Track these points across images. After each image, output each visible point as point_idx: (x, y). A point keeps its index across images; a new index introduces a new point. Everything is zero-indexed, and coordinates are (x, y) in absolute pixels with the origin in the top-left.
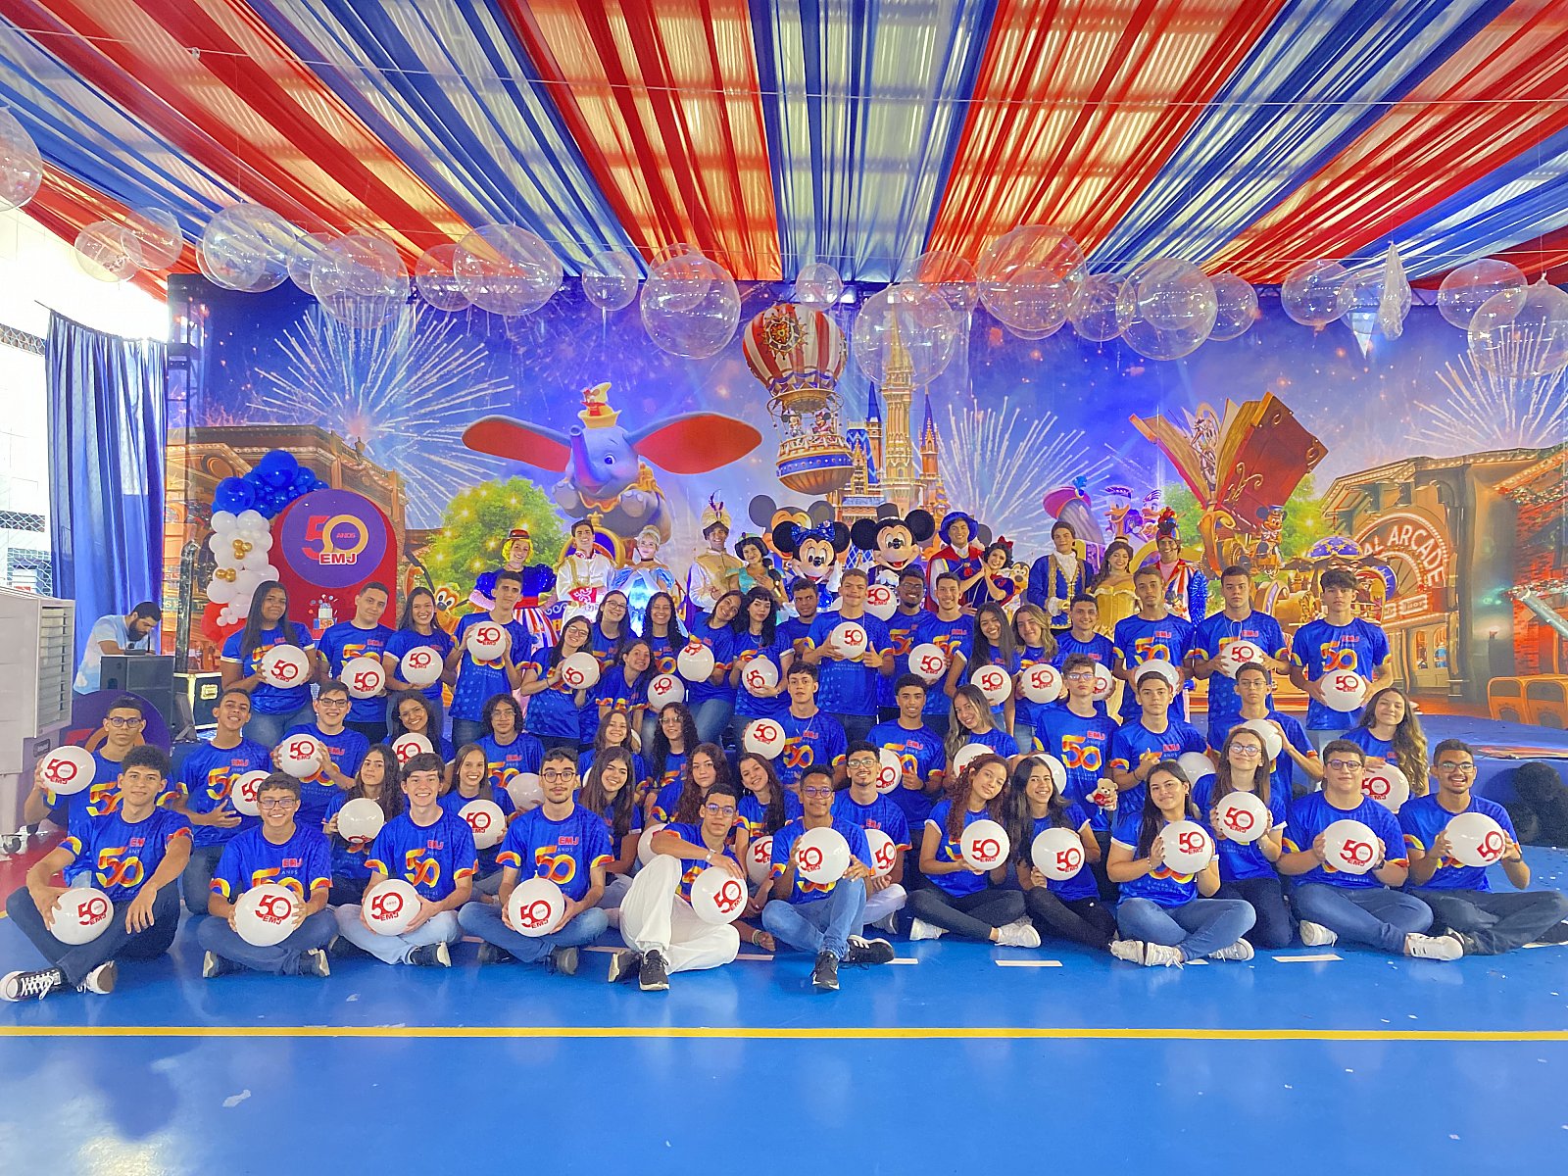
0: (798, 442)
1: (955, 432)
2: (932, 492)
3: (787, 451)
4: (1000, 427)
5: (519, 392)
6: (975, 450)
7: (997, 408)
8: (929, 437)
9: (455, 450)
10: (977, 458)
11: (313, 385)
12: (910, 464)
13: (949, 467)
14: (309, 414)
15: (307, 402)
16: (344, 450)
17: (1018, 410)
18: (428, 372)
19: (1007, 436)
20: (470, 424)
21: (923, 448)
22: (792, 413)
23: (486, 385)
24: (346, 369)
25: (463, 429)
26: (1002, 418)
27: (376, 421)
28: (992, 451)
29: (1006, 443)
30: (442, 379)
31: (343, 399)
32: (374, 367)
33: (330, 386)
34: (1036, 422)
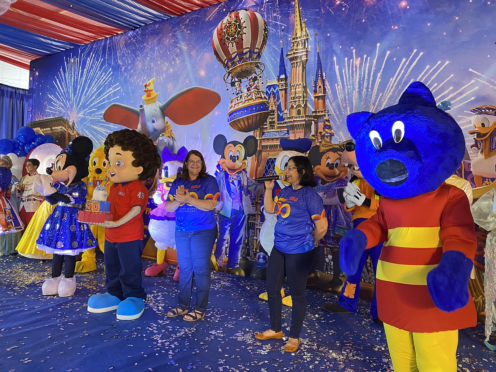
0: (239, 99)
1: (339, 77)
2: (321, 125)
3: (233, 105)
4: (373, 68)
5: (122, 90)
6: (354, 89)
7: (371, 53)
8: (320, 83)
9: (100, 122)
10: (355, 95)
11: (62, 99)
12: (306, 105)
13: (334, 105)
14: (61, 112)
15: (60, 106)
16: (69, 127)
17: (388, 52)
18: (94, 86)
19: (379, 75)
20: (106, 109)
21: (315, 92)
22: (237, 80)
23: (111, 89)
24: (71, 90)
25: (103, 112)
26: (375, 61)
27: (79, 112)
28: (367, 88)
29: (378, 80)
30: (98, 89)
31: (69, 103)
32: (78, 87)
33: (66, 99)
34: (404, 60)
